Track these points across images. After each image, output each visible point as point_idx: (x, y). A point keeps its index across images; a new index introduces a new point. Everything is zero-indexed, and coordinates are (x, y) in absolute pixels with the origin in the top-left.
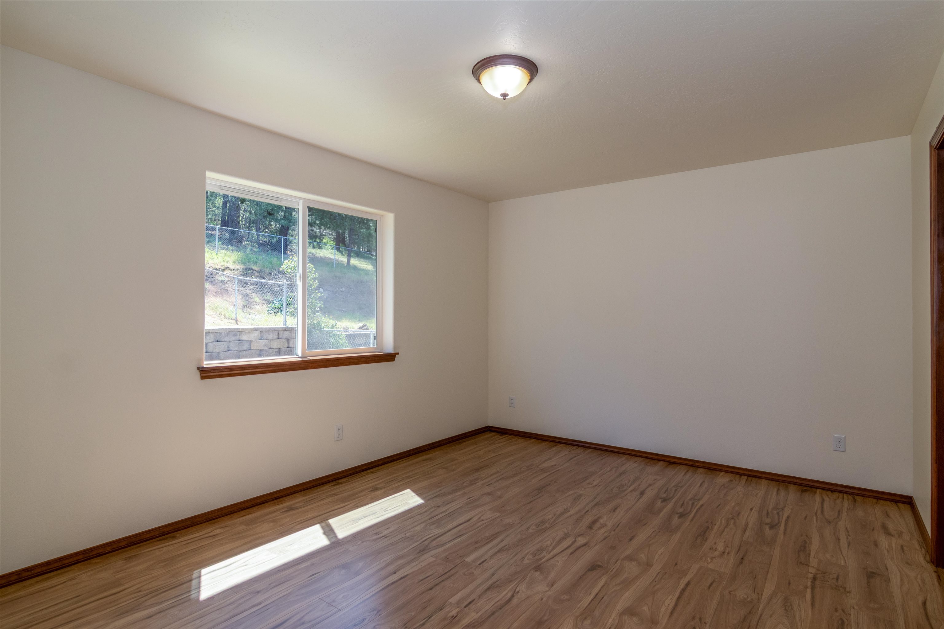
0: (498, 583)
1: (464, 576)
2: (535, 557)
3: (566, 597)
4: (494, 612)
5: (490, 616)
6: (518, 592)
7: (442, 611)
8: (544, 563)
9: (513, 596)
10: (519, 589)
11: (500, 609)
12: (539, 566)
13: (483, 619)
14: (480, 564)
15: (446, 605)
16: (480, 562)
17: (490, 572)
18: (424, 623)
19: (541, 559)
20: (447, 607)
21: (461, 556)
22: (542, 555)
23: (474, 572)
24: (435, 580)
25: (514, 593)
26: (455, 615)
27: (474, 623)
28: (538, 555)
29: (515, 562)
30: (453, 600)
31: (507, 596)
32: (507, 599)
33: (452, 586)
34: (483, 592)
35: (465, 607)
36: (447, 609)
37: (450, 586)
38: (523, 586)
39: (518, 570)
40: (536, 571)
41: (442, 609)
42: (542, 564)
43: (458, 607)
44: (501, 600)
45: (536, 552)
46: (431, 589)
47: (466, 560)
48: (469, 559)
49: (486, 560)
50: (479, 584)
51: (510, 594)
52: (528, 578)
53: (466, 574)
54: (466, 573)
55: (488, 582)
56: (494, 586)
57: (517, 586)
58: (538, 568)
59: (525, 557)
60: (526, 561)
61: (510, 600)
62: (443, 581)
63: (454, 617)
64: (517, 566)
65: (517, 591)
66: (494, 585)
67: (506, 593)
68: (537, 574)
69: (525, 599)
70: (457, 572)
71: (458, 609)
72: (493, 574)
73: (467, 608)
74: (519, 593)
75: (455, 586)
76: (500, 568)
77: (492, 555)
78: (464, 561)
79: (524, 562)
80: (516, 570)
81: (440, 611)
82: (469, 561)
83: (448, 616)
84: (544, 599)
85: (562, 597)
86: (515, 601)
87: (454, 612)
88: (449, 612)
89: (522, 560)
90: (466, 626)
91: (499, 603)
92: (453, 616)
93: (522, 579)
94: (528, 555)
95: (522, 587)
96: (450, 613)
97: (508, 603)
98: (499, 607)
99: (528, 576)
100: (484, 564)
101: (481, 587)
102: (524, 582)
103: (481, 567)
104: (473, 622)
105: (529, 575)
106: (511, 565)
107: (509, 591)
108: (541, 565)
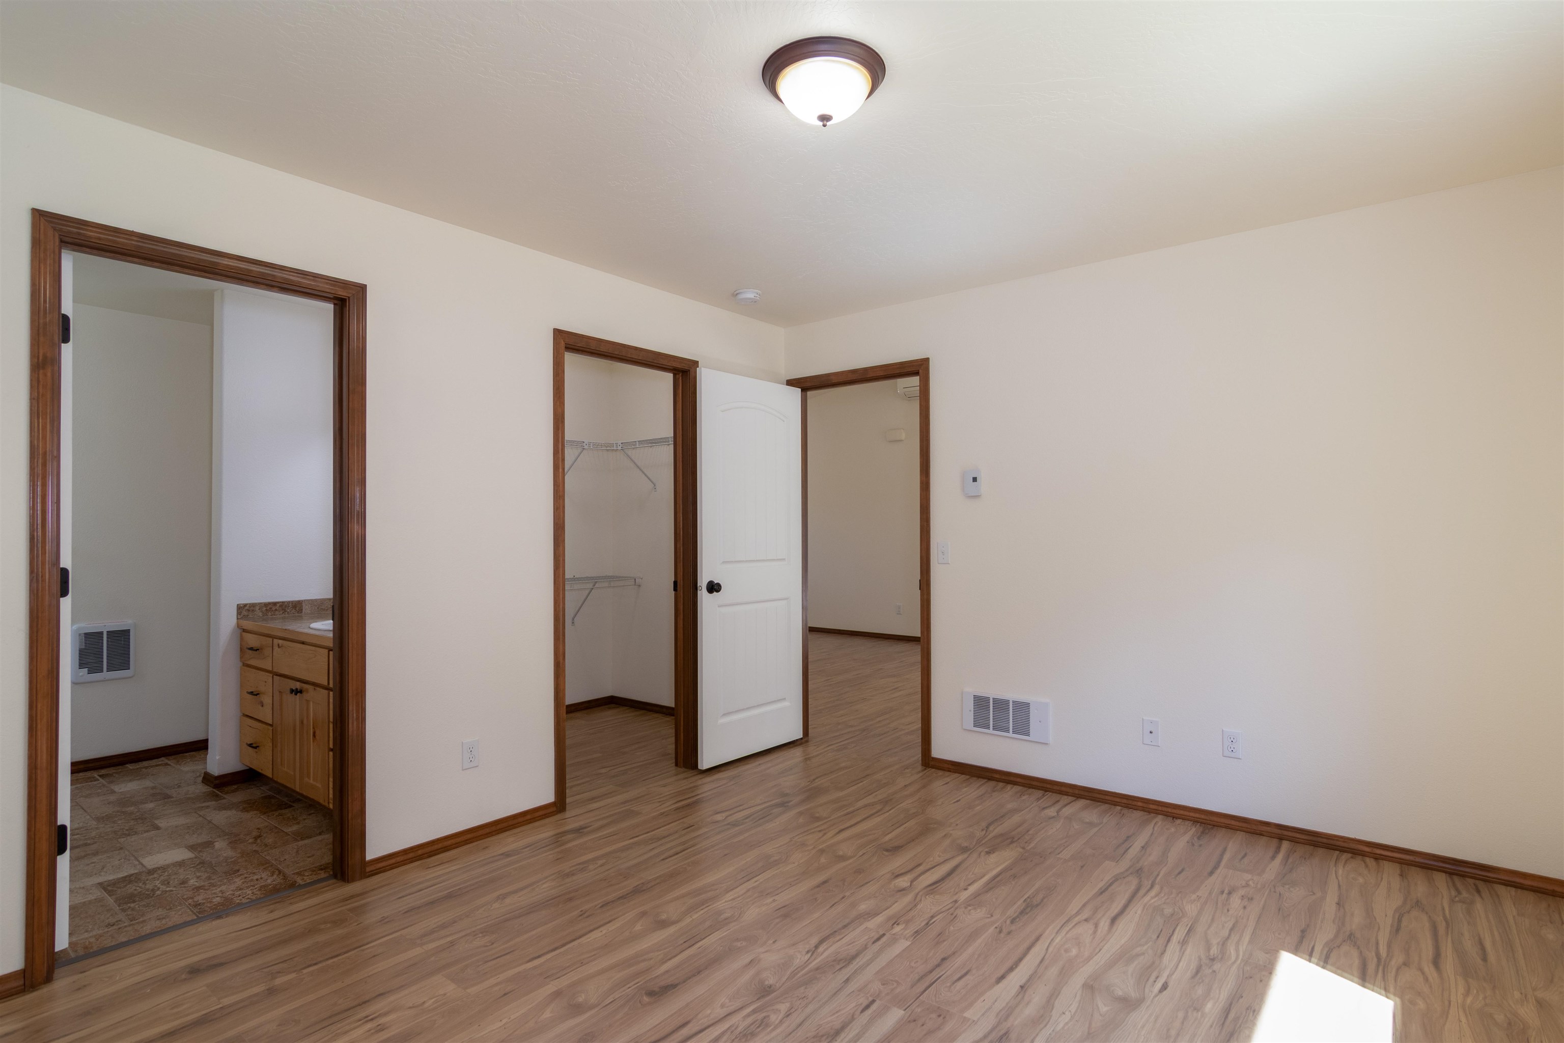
0: (838, 967)
1: (897, 979)
2: (765, 1017)
3: (739, 944)
4: (844, 928)
5: (849, 924)
6: (808, 952)
7: (915, 930)
8: (750, 1003)
9: (816, 947)
10: (806, 957)
11: (835, 932)
12: (763, 997)
13: (857, 921)
14: (873, 1001)
15: (912, 936)
16: (874, 1007)
17: (853, 986)
18: (932, 919)
19: (754, 1011)
20: (909, 934)
21: (915, 1021)
22: (749, 1020)
23: (882, 986)
24: (945, 973)
25: (814, 950)
26: (895, 925)
27: (870, 917)
28: (757, 1020)
29: (806, 1006)
30: (903, 944)
31: (825, 947)
32: (825, 944)
33: (913, 963)
34: (862, 953)
35: (884, 935)
36: (910, 931)
37: (915, 963)
38: (798, 961)
39: (802, 989)
40: (770, 987)
41: (916, 932)
42: (755, 1001)
43: (894, 934)
44: (834, 943)
45: (758, 1030)
46: (944, 959)
47: (903, 1012)
48: (896, 1015)
49: (863, 1011)
50: (868, 965)
51: (821, 949)
52: (788, 973)
53: (894, 983)
54: (895, 985)
55: (855, 969)
56: (844, 962)
57: (809, 961)
58: (765, 991)
59: (784, 1018)
60: (783, 1007)
61: (821, 942)
62: (931, 972)
63: (896, 923)
64: (803, 996)
65: (809, 955)
66: (844, 964)
67: (828, 952)
68: (771, 981)
69: (798, 943)
70: (912, 987)
71: (894, 932)
72: (847, 980)
73: (881, 933)
74: (806, 950)
75: (908, 963)
76: (835, 994)
77: (850, 1022)
78: (906, 1009)
79: (788, 1005)
80: (806, 988)
81: (917, 930)
82: (895, 1009)
83: (904, 925)
84: (772, 942)
85: (744, 944)
86: (814, 941)
87: (897, 929)
88: (905, 929)
89: (791, 1011)
90: (878, 914)
91: (838, 938)
92: (898, 924)
93: (799, 972)
94: (777, 1022)
95: (800, 958)
96: (902, 928)
97: (824, 938)
98: (837, 933)
99: (786, 977)
100: (865, 1003)
101: (865, 960)
102: (796, 968)
103: (870, 996)
104: (870, 919)
105: (784, 979)
106: (814, 998)
107: (821, 955)
108: (758, 999)
